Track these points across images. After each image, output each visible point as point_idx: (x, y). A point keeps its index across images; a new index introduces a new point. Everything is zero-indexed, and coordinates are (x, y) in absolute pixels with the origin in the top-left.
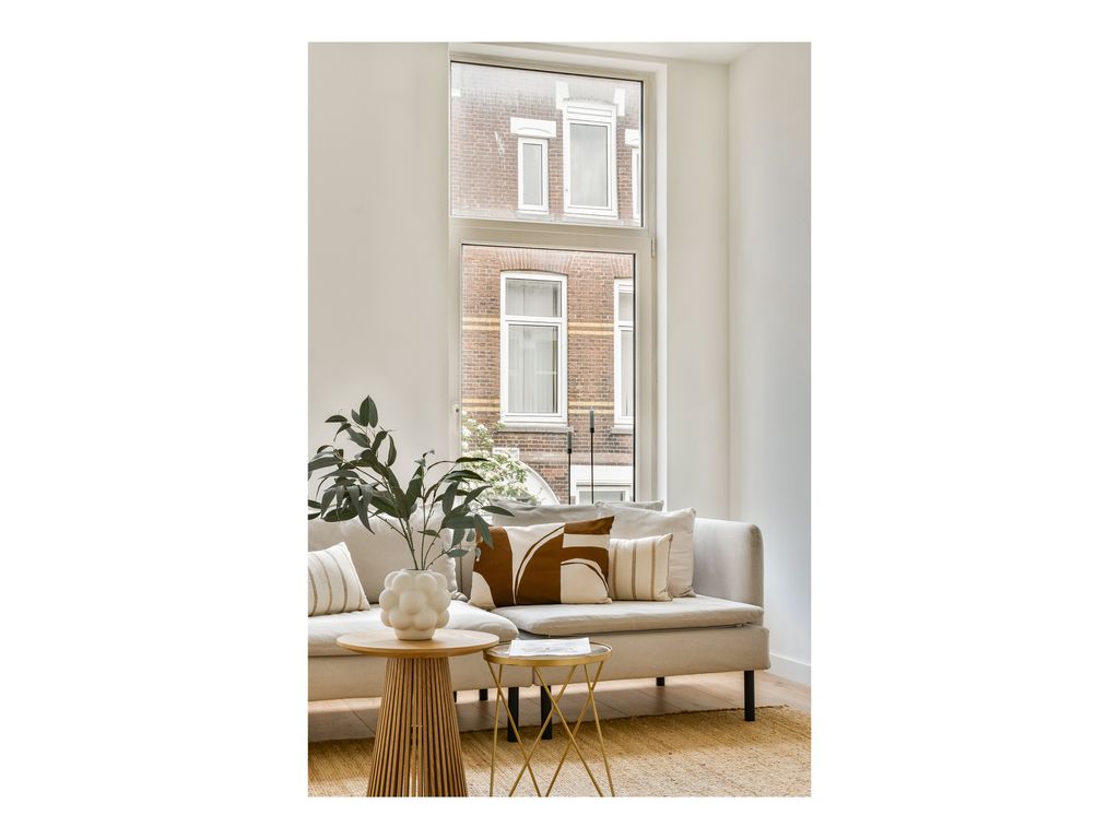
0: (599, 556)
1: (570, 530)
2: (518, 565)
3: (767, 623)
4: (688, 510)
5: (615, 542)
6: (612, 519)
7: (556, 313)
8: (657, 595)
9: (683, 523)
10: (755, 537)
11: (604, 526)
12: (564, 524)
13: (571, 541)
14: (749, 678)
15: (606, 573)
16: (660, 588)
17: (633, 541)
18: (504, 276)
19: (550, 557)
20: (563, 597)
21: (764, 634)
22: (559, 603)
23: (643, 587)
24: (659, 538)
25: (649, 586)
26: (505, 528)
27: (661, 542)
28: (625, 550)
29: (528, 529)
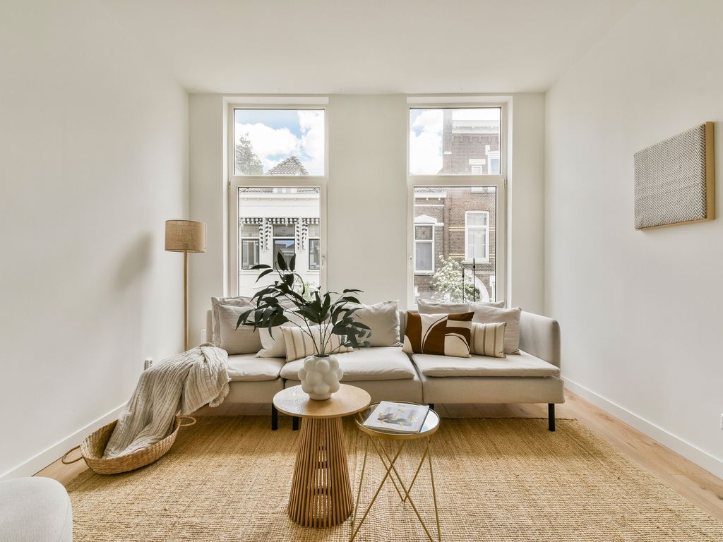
0: (465, 333)
1: (450, 318)
2: (425, 334)
3: (563, 377)
4: (517, 308)
5: (475, 324)
6: (473, 313)
7: (485, 224)
8: (497, 354)
9: (514, 316)
10: (555, 328)
11: (468, 317)
12: (448, 314)
13: (450, 324)
14: (551, 407)
15: (469, 341)
16: (499, 350)
17: (484, 325)
18: (466, 212)
19: (440, 331)
20: (446, 351)
21: (561, 383)
22: (444, 355)
23: (489, 349)
24: (499, 324)
25: (492, 350)
26: (421, 314)
27: (500, 327)
28: (480, 330)
29: (430, 316)
